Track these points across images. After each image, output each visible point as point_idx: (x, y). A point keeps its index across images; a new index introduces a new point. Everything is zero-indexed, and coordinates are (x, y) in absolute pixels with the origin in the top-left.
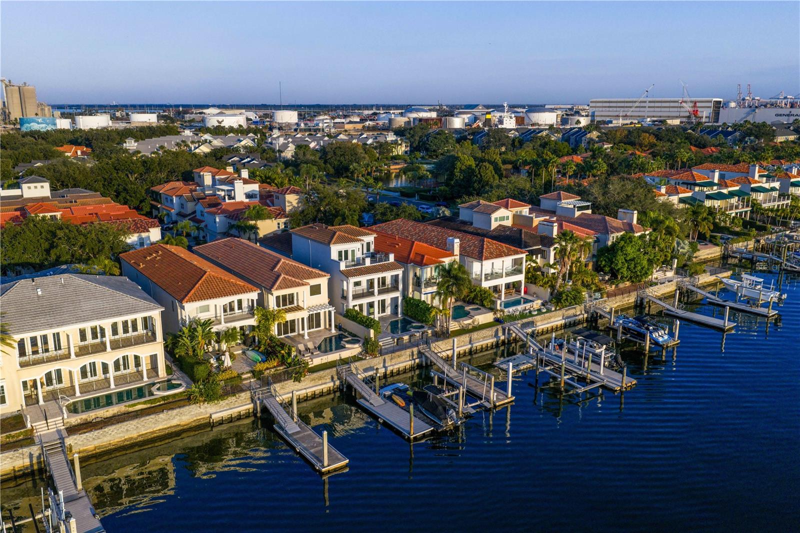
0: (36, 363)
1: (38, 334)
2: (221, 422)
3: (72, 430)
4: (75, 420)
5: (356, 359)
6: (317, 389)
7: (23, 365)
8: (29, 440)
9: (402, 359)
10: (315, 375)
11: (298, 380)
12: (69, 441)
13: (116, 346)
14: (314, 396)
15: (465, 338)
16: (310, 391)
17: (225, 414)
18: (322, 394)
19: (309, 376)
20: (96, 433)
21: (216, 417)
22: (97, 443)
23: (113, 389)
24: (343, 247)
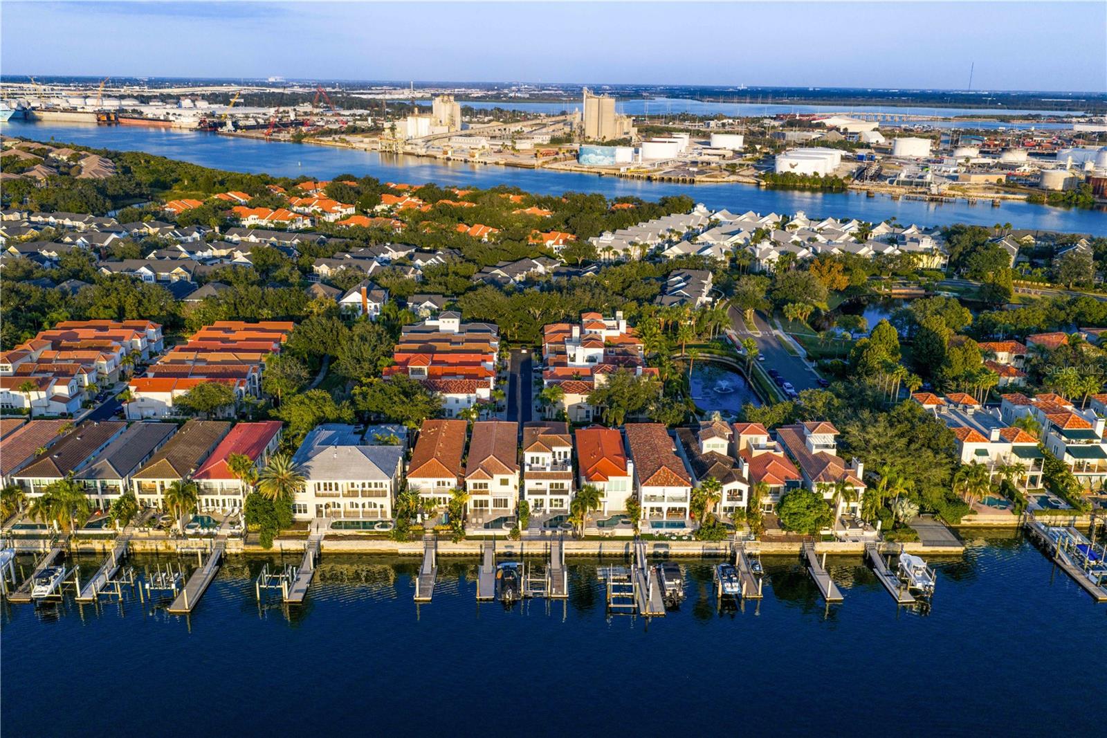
0: (324, 496)
1: (328, 482)
2: (404, 555)
3: (327, 537)
4: (332, 532)
5: (504, 538)
6: (469, 551)
7: (317, 495)
8: (305, 537)
9: (537, 546)
10: (468, 542)
11: (455, 542)
12: (322, 543)
13: (364, 494)
14: (466, 555)
15: (597, 544)
16: (462, 551)
17: (406, 551)
18: (471, 555)
19: (464, 541)
20: (335, 542)
21: (400, 551)
22: (336, 548)
23: (361, 519)
24: (535, 455)
